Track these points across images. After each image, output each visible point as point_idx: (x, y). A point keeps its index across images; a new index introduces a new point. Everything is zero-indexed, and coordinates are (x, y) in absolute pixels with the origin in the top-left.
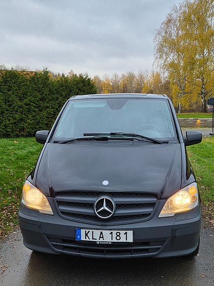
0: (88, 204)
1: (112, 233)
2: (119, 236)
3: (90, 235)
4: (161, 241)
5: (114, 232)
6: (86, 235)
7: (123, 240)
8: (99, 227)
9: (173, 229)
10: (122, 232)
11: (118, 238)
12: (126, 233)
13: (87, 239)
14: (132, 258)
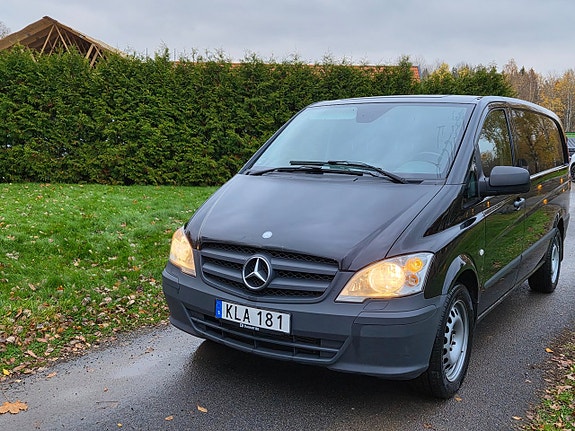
0: (233, 263)
1: (260, 313)
2: (270, 319)
3: (232, 311)
4: (338, 341)
5: (264, 312)
6: (228, 311)
7: (275, 327)
8: (245, 302)
9: (358, 323)
10: (275, 315)
11: (269, 323)
12: (280, 317)
13: (229, 318)
14: (291, 362)
